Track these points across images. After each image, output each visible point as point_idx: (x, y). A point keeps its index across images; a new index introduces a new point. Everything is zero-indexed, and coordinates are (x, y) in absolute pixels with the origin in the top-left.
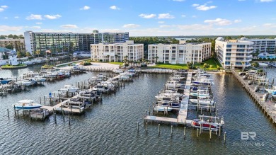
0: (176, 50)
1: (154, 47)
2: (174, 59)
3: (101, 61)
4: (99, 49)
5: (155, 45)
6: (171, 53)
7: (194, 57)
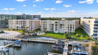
0: (58, 24)
1: (44, 22)
2: (56, 30)
3: (14, 30)
4: (13, 22)
5: (45, 21)
6: (54, 26)
7: (69, 29)
